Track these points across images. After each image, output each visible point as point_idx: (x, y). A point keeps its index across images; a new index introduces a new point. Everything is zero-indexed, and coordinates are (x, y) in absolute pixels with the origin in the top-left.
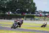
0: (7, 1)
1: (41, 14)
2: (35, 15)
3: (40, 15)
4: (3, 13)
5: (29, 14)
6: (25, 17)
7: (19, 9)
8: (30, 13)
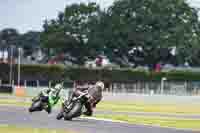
0: (92, 14)
4: (73, 62)
5: (179, 69)
7: (140, 49)
8: (187, 64)
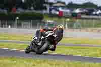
1: (60, 9)
2: (44, 11)
3: (57, 13)
6: (17, 18)
